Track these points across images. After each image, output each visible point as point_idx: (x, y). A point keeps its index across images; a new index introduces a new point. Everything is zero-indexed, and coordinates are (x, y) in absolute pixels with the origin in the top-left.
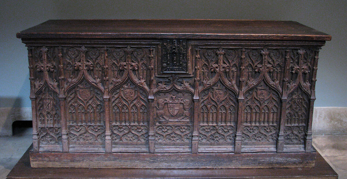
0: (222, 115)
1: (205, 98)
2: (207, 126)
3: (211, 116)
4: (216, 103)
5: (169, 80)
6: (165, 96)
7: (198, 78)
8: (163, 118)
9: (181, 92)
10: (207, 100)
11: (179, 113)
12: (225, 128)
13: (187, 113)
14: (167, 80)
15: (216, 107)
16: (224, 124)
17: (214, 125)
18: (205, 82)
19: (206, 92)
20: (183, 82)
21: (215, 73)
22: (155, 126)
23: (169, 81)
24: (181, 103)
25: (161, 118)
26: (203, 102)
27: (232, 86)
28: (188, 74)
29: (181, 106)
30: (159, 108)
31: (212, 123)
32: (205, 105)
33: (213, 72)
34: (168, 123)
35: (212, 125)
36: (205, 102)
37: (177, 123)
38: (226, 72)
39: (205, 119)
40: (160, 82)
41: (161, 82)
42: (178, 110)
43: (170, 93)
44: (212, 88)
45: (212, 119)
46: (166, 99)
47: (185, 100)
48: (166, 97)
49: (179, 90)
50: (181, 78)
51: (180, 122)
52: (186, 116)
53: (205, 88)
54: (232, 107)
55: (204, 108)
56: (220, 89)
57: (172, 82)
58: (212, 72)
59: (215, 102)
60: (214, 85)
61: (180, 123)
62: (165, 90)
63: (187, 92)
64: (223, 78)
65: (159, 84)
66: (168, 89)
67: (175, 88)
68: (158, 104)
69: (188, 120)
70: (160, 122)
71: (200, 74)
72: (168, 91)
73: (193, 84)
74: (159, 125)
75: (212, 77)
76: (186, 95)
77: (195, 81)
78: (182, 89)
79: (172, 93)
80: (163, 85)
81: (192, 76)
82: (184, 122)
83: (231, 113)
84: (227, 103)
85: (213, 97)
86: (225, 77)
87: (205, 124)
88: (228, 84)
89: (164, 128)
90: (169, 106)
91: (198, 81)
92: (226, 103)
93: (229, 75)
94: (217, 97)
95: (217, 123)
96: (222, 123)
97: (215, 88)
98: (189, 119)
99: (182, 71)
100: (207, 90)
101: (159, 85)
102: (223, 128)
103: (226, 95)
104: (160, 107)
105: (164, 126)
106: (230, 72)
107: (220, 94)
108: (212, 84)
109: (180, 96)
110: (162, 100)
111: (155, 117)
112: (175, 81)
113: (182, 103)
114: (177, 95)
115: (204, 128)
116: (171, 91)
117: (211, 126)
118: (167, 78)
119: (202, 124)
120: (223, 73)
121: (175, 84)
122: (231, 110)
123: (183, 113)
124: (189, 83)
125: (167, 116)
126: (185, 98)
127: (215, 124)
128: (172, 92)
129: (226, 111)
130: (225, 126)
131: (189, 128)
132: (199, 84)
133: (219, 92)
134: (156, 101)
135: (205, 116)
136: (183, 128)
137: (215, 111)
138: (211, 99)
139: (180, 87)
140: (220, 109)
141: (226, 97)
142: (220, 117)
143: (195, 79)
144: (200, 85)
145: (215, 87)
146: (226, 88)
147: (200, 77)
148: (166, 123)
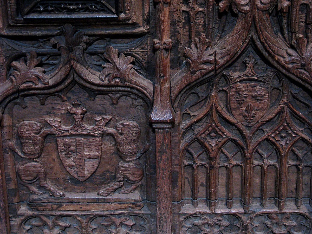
0: (263, 176)
1: (198, 113)
2: (207, 214)
3: (222, 180)
4: (241, 132)
5: (54, 46)
6: (45, 109)
7: (167, 39)
8: (41, 187)
9: (103, 93)
10: (207, 122)
11: (100, 171)
12: (277, 224)
13: (132, 169)
14: (48, 49)
15: (242, 148)
16: (271, 208)
17: (233, 211)
18: (193, 52)
19: (201, 91)
20: (110, 57)
21: (235, 15)
22: (14, 217)
23: (56, 51)
24: (104, 135)
25: (36, 190)
26: (190, 128)
27: (303, 66)
28: (125, 23)
29: (109, 145)
30: (22, 152)
31: (229, 205)
32: (196, 139)
33: (225, 13)
34: (61, 206)
35: (225, 211)
36: (199, 128)
37: (94, 206)
38: (277, 12)
39: (202, 191)
40: (17, 58)
41: (21, 57)
42: (96, 162)
43: (60, 97)
44: (224, 76)
45: (228, 191)
46: (49, 119)
47: (122, 124)
48: (49, 114)
49: (94, 87)
50: (101, 37)
51: (105, 201)
52: (127, 181)
53: (193, 78)
54: (301, 144)
55: (195, 151)
56: (253, 80)
57: (64, 56)
58: (221, 14)
59: (238, 129)
60: (229, 65)
61: (106, 206)
62: (40, 85)
63: (126, 94)
64: (266, 38)
65: (15, 63)
66: (51, 82)
67: (80, 76)
68: (20, 138)
69: (136, 196)
70: (32, 205)
71: (173, 23)
72: (52, 90)
73: (148, 62)
74: (30, 213)
75: (223, 32)
76: (125, 102)
77: (155, 50)
78: (106, 82)
79: (69, 98)
80: (30, 68)
81: (142, 29)
82: (121, 202)
83: (298, 169)
84: (284, 129)
85: (229, 110)
86: (276, 33)
87: (202, 208)
88: (288, 59)
89: (50, 223)
90: (61, 147)
91: (166, 50)
92: (280, 132)
93: (289, 24)
94: (243, 108)
95: (245, 204)
96: (262, 205)
97: (235, 74)
98: (141, 191)
99: (98, 11)
100: (202, 83)
101: (16, 69)
102: (268, 223)
103: (278, 100)
104: (29, 148)
105: (47, 216)
106: (296, 11)
107: (254, 97)
108: (221, 61)
109: (100, 108)
110: (32, 122)
111: (12, 185)
112: (77, 52)
113: (112, 135)
114: (90, 103)
115: (196, 222)
116: (68, 89)
117: (222, 215)
118: (47, 38)
119: (188, 209)
120: (265, 16)
121: (78, 62)
122: (300, 155)
123: (117, 169)
124: (131, 59)
125: (56, 181)
126: (122, 116)
127: (237, 209)
128: (68, 95)
129: (281, 163)
130: (274, 216)
131: (142, 223)
132: (172, 61)
133: (249, 91)
134: (13, 126)
135: (201, 179)
136: (117, 222)
137: (236, 159)
138: (221, 116)
139: (98, 74)
140: (257, 152)
141: (279, 109)
142: (257, 180)
143: (156, 40)
144: (176, 64)
145: (235, 71)
146: (279, 75)
147: (174, 34)
148: (55, 207)
